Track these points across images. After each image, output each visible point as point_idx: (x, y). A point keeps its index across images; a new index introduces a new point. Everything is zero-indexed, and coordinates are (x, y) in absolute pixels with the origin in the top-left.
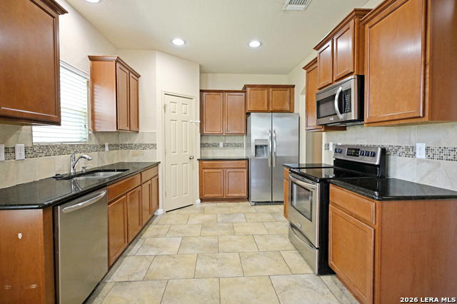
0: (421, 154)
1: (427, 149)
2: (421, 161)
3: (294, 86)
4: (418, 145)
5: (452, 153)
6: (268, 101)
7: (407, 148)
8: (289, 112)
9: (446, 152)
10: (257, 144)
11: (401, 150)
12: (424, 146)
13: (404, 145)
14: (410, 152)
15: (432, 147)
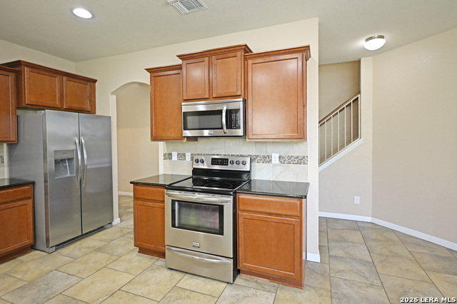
0: (275, 160)
1: (280, 157)
2: (276, 165)
3: (95, 81)
4: (273, 155)
5: (296, 160)
6: (62, 95)
7: (264, 157)
8: (88, 112)
9: (293, 159)
10: (60, 157)
11: (259, 158)
12: (277, 155)
13: (261, 155)
14: (267, 159)
15: (283, 155)
